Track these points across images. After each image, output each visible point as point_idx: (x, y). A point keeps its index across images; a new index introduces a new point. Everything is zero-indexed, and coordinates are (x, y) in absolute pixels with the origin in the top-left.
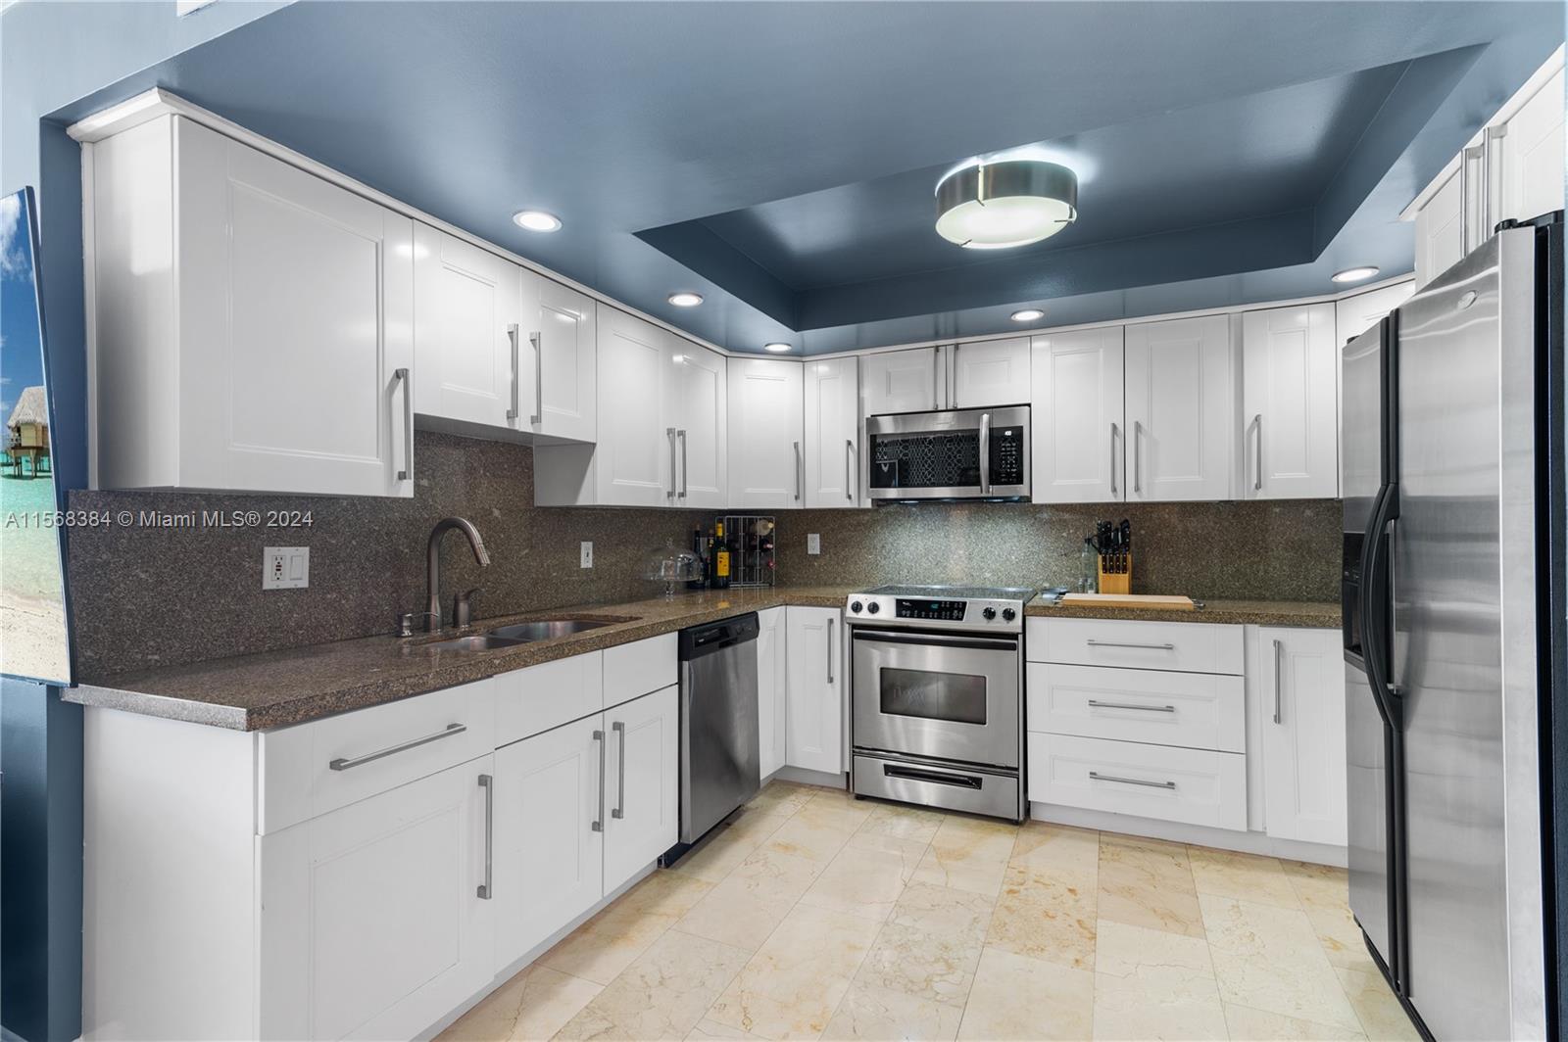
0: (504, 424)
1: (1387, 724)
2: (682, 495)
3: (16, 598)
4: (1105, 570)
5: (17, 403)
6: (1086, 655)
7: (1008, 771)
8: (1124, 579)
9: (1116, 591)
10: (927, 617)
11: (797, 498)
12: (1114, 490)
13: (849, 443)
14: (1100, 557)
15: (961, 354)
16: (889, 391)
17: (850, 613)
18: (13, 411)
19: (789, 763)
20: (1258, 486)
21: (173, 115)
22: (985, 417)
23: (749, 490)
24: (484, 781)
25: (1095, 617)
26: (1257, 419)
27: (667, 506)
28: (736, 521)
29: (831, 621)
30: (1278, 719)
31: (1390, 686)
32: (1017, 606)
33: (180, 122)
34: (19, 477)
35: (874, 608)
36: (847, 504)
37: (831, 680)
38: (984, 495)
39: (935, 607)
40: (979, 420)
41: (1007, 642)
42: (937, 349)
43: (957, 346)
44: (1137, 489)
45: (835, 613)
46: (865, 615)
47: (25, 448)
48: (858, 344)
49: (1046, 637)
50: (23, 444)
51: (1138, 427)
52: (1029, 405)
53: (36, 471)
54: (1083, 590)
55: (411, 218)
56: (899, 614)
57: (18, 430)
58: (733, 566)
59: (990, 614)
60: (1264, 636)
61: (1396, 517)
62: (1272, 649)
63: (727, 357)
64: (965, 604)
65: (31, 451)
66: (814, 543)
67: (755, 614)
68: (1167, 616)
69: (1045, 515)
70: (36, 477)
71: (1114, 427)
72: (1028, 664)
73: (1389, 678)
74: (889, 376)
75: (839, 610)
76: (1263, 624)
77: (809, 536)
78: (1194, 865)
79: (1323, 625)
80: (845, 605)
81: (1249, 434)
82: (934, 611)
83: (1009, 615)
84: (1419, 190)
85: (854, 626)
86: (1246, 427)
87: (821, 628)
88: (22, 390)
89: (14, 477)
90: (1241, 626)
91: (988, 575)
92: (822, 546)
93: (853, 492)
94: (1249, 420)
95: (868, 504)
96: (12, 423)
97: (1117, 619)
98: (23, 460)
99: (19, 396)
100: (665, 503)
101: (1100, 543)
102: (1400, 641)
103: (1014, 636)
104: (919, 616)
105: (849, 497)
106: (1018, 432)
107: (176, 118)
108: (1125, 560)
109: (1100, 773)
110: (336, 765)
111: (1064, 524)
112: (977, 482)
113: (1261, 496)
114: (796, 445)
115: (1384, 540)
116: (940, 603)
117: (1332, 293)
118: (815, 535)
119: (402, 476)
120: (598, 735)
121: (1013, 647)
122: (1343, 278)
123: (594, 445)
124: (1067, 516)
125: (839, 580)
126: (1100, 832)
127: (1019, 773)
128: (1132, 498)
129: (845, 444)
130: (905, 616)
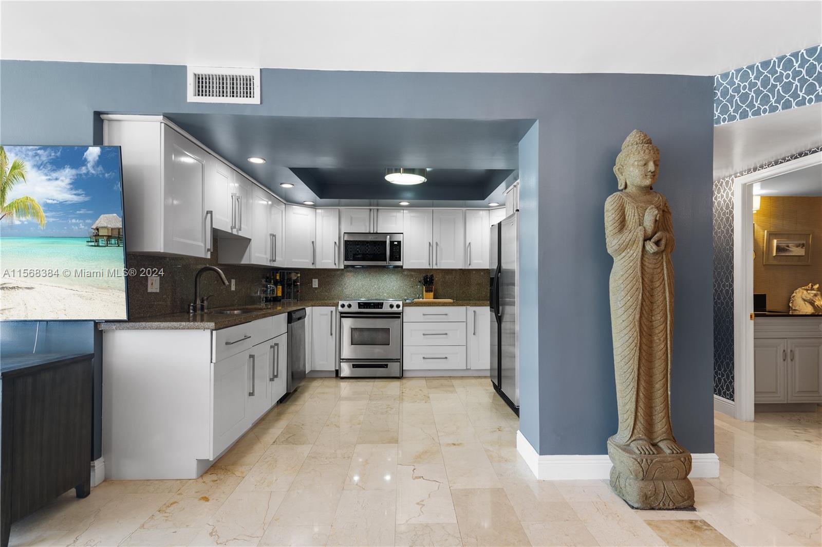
0: (230, 231)
1: (498, 325)
2: (275, 261)
3: (94, 289)
4: (426, 291)
5: (97, 220)
6: (422, 319)
7: (397, 360)
8: (432, 294)
9: (429, 297)
10: (370, 308)
11: (313, 264)
12: (429, 264)
13: (335, 243)
14: (424, 287)
15: (379, 212)
16: (351, 224)
17: (340, 308)
18: (95, 222)
19: (312, 369)
20: (470, 265)
21: (161, 123)
22: (388, 237)
23: (293, 260)
24: (252, 356)
25: (425, 306)
26: (470, 243)
27: (269, 265)
28: (284, 272)
29: (332, 312)
30: (474, 334)
31: (499, 315)
32: (400, 303)
33: (165, 126)
34: (98, 246)
35: (350, 306)
36: (334, 267)
37: (331, 334)
38: (388, 265)
39: (372, 304)
40: (386, 238)
41: (397, 316)
42: (370, 210)
43: (378, 210)
44: (436, 264)
45: (333, 308)
46: (346, 309)
47: (101, 236)
48: (339, 205)
49: (410, 314)
50: (100, 234)
51: (437, 244)
52: (402, 233)
53: (107, 244)
54: (419, 298)
55: (210, 154)
56: (359, 308)
57: (98, 230)
58: (283, 292)
59: (392, 306)
60: (471, 309)
61: (500, 272)
62: (473, 313)
63: (285, 204)
64: (383, 303)
65: (105, 237)
66: (315, 283)
67: (305, 309)
68: (446, 305)
69: (406, 273)
70: (107, 246)
71: (430, 243)
72: (404, 323)
73: (499, 313)
74: (352, 218)
75: (335, 307)
76: (471, 306)
77: (313, 280)
78: (452, 380)
79: (486, 306)
80: (338, 306)
81: (467, 247)
82: (372, 306)
83: (398, 306)
84: (507, 189)
85: (341, 313)
86: (467, 245)
87: (326, 315)
88: (100, 215)
89: (95, 246)
90: (465, 307)
91: (385, 295)
92: (319, 284)
93: (337, 262)
94: (467, 244)
95: (342, 267)
96: (94, 227)
97: (431, 306)
98: (100, 240)
99: (99, 217)
100: (268, 264)
101: (425, 282)
102: (501, 308)
103: (400, 313)
104: (367, 308)
105: (335, 264)
106: (399, 242)
107: (163, 124)
108: (432, 288)
109: (426, 357)
110: (227, 343)
111: (412, 276)
112: (386, 260)
113: (470, 268)
114: (313, 242)
115: (498, 278)
116: (374, 303)
117: (488, 208)
118: (316, 280)
119: (208, 250)
120: (272, 347)
121: (399, 317)
122: (491, 205)
123: (250, 240)
124: (413, 273)
125: (326, 298)
126: (425, 377)
127: (400, 360)
128: (435, 267)
129: (334, 243)
130: (362, 308)
